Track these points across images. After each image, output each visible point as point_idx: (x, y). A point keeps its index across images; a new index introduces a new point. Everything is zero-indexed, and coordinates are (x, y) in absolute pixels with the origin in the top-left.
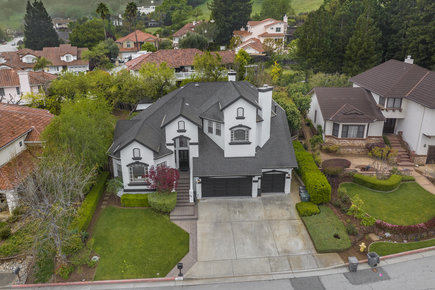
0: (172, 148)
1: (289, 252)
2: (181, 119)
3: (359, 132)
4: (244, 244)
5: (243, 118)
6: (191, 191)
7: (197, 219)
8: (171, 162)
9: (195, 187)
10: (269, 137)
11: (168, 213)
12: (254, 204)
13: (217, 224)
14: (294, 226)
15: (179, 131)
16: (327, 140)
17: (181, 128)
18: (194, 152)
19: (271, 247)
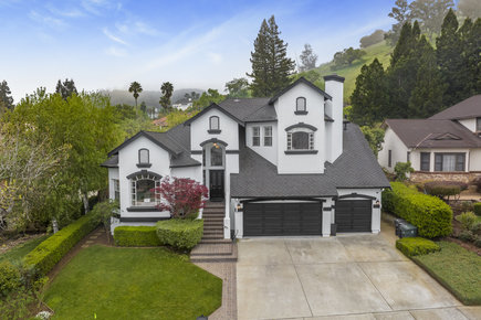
0: (199, 158)
1: (409, 304)
2: (214, 113)
3: (457, 163)
4: (322, 294)
5: (305, 113)
6: (227, 218)
7: (236, 260)
8: (197, 176)
9: (233, 217)
10: (340, 152)
11: (186, 250)
12: (328, 244)
13: (272, 266)
14: (402, 269)
15: (211, 132)
16: (414, 177)
17: (215, 127)
18: (232, 165)
19: (372, 298)
